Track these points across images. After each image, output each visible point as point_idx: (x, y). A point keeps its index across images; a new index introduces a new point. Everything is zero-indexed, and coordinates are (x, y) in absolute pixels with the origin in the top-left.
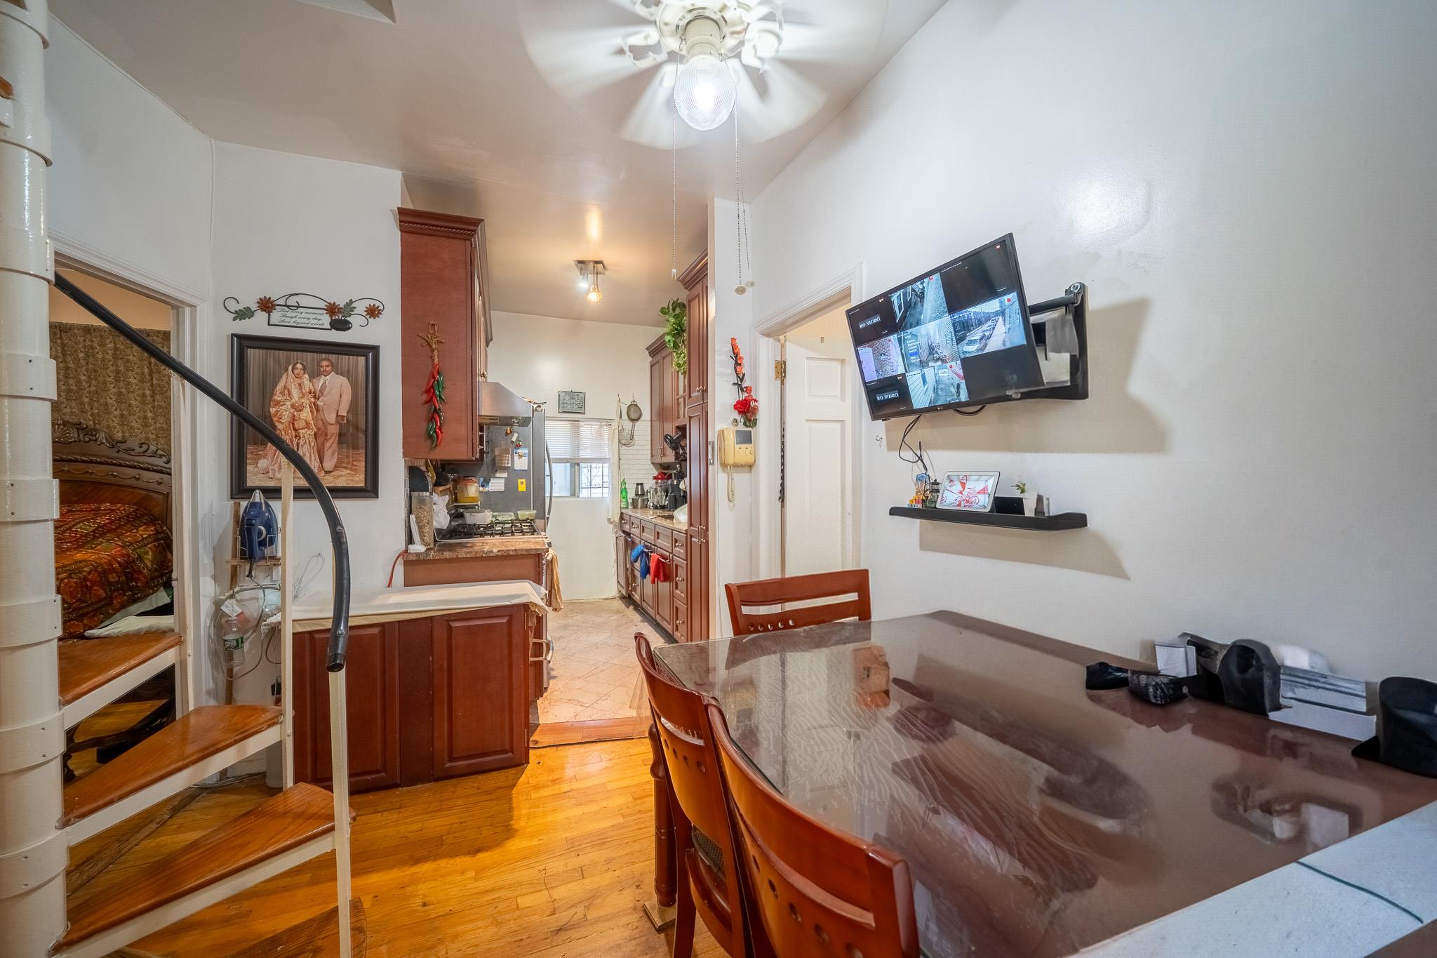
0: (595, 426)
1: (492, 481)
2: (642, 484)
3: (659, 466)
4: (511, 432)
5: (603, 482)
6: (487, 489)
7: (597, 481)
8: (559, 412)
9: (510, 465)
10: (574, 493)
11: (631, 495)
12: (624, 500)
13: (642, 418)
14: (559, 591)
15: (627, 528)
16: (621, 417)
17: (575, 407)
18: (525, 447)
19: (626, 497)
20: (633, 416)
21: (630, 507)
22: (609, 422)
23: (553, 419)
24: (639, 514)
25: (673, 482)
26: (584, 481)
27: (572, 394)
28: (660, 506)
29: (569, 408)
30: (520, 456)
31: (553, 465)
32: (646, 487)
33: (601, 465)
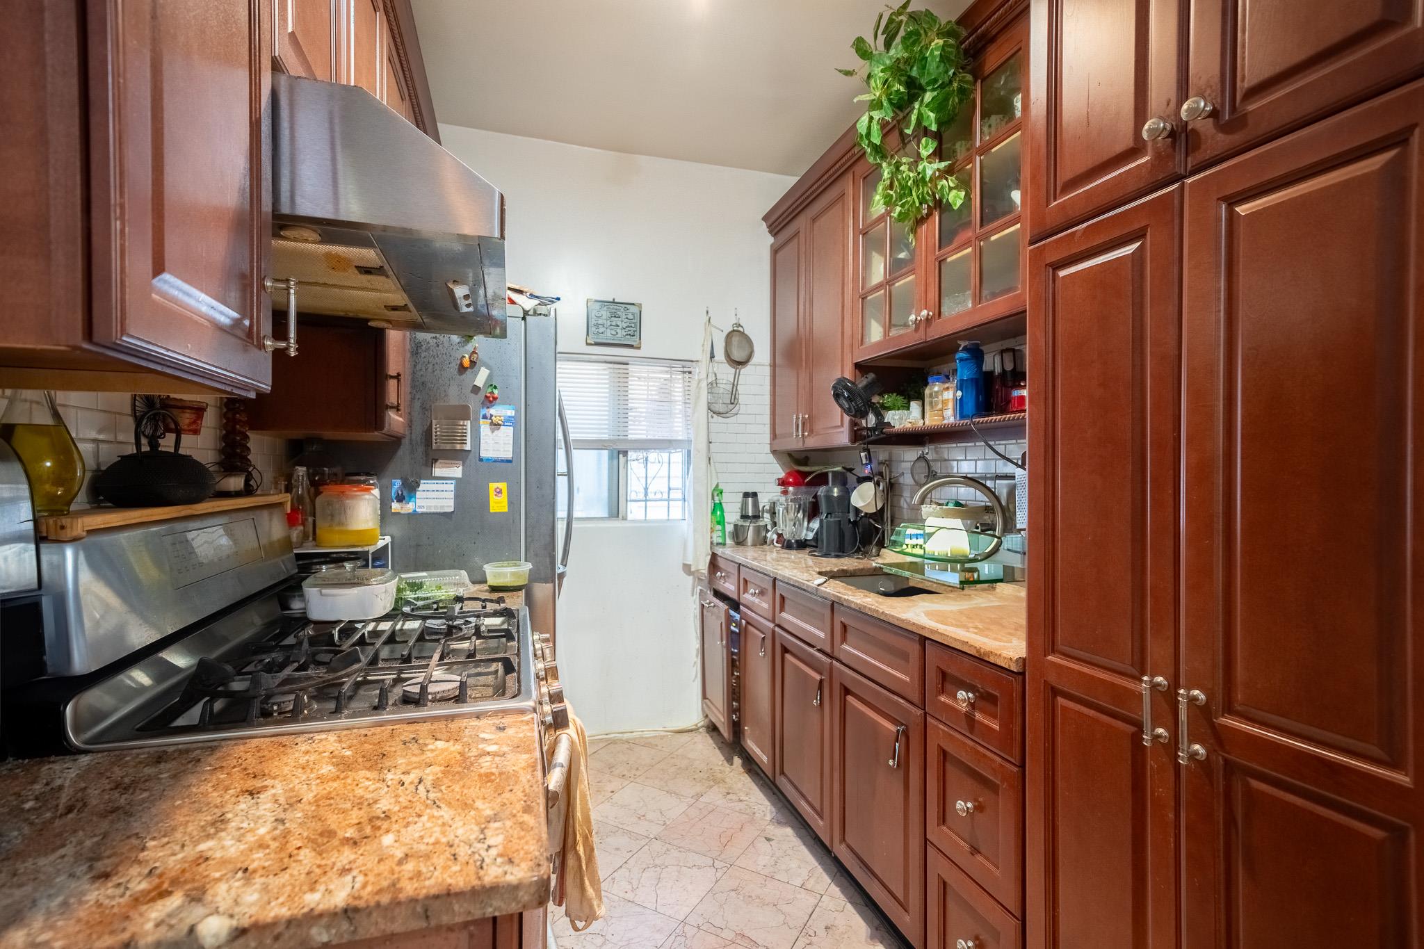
0: (658, 374)
1: (425, 485)
2: (755, 495)
3: (787, 459)
4: (473, 363)
5: (670, 489)
6: (409, 507)
7: (658, 486)
8: (588, 344)
9: (468, 447)
10: (615, 511)
11: (732, 516)
12: (719, 527)
13: (754, 360)
14: (590, 858)
15: (729, 587)
16: (712, 357)
17: (621, 333)
18: (509, 402)
19: (721, 522)
20: (738, 355)
21: (729, 541)
22: (686, 366)
23: (573, 356)
24: (749, 556)
25: (830, 491)
26: (634, 486)
27: (614, 307)
28: (797, 541)
29: (608, 336)
30: (495, 426)
31: (576, 454)
32: (764, 501)
33: (665, 456)
